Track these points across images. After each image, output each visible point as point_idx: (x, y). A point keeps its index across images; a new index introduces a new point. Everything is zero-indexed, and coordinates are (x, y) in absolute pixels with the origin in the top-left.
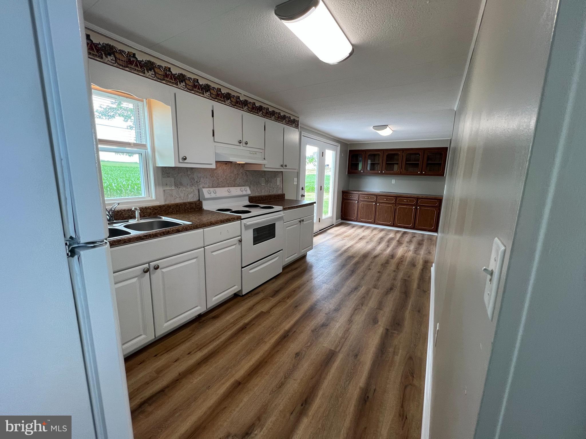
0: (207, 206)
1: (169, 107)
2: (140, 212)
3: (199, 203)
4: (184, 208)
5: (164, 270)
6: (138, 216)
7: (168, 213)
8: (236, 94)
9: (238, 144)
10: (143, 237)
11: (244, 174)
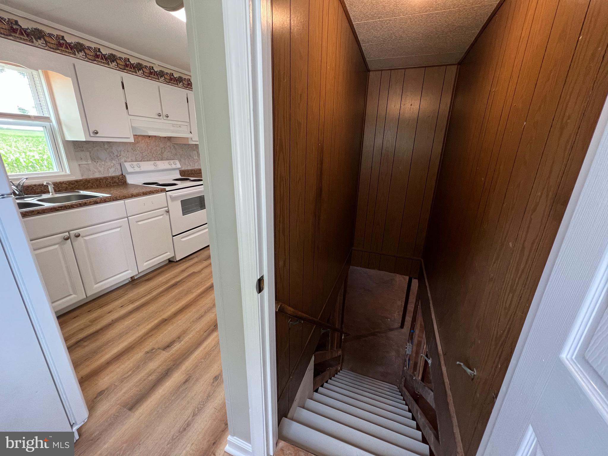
0: (131, 180)
1: (70, 79)
2: (53, 186)
3: (122, 177)
4: (106, 182)
5: (86, 238)
6: (52, 191)
7: (86, 188)
9: (158, 117)
10: (58, 208)
11: (172, 148)
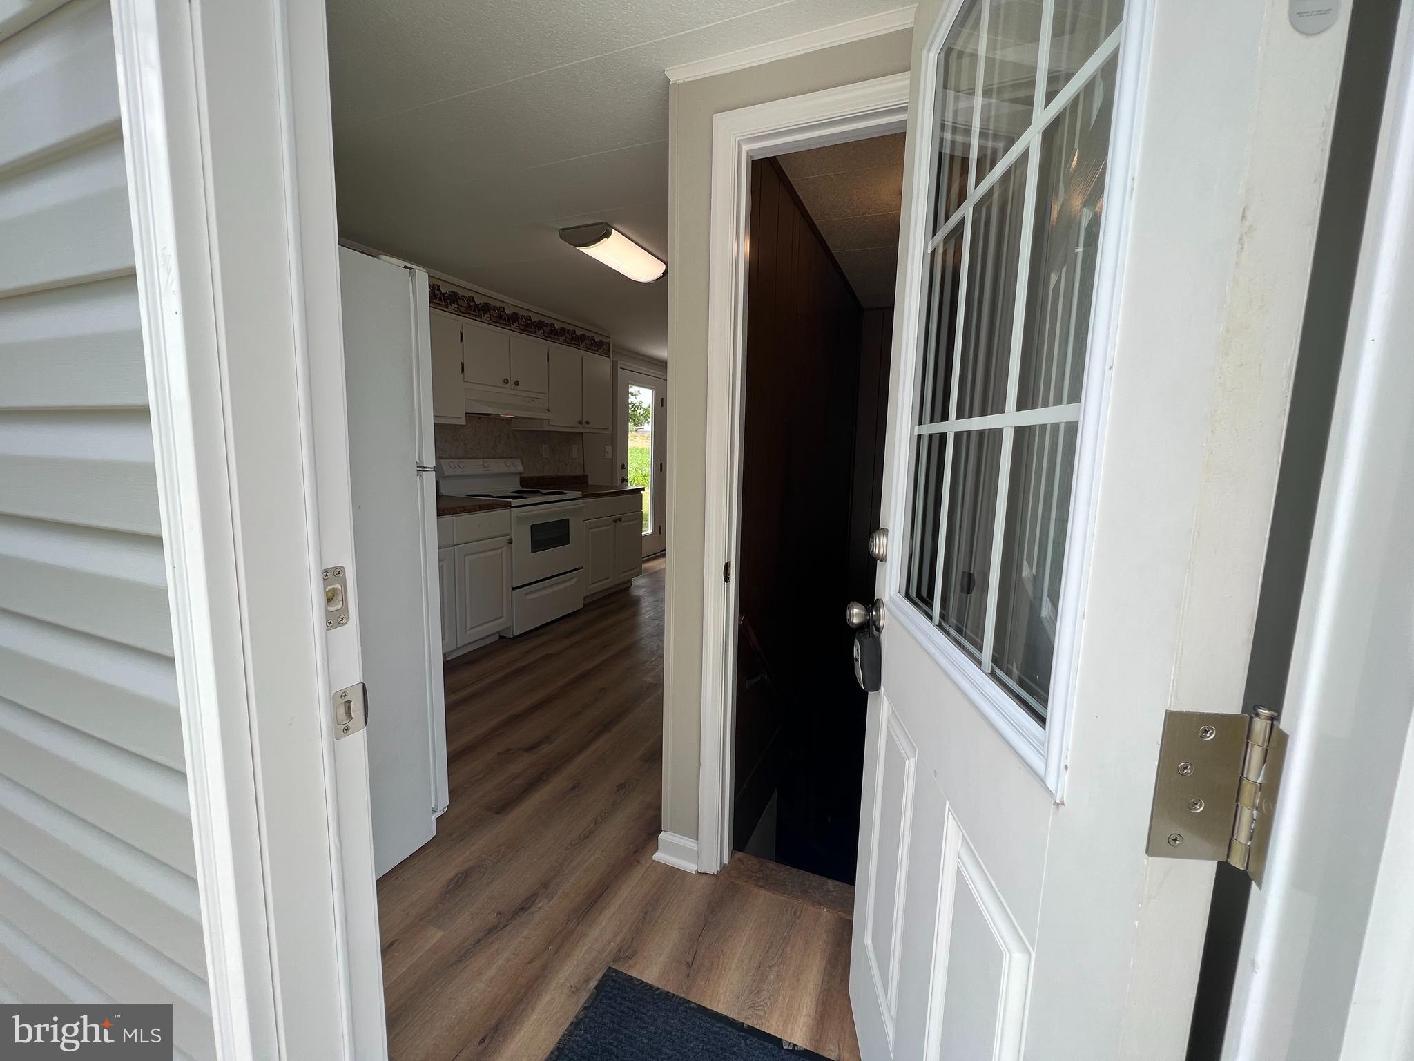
8: (498, 305)
9: (503, 385)
11: (512, 437)
